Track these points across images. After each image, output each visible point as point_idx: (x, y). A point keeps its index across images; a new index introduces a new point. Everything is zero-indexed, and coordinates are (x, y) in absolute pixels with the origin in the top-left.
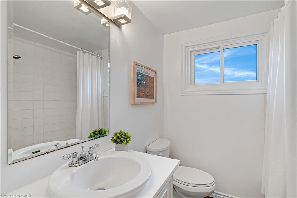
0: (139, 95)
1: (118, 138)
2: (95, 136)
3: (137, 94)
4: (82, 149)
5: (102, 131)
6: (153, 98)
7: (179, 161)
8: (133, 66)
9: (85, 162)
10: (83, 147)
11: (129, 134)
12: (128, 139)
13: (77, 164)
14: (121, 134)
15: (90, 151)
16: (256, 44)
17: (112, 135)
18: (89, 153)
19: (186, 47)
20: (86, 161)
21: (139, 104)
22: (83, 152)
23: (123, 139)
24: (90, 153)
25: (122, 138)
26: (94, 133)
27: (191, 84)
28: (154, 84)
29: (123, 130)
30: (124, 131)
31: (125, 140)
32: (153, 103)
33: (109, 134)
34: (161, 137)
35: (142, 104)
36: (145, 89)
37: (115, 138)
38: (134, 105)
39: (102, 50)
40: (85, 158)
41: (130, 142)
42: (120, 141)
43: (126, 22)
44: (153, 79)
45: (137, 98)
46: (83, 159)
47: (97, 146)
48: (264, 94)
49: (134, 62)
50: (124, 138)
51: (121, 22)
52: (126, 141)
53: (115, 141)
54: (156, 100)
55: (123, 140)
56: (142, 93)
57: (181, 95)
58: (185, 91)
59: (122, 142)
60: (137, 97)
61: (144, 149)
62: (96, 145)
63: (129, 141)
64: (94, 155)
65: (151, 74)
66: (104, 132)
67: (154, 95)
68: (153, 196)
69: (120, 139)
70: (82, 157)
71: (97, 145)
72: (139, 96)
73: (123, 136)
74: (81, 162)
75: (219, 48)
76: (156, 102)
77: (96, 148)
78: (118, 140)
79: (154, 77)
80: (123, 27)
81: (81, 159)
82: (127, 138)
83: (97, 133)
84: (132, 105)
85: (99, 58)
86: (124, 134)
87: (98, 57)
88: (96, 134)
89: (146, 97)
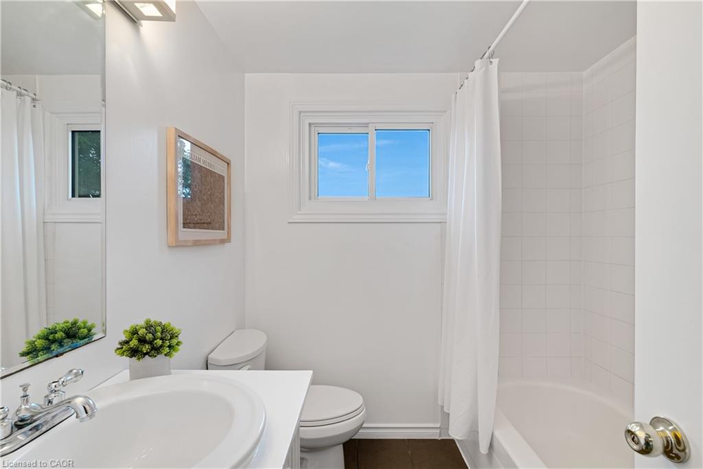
0: (188, 221)
1: (142, 341)
2: (53, 347)
3: (185, 219)
4: (22, 394)
5: (79, 329)
6: (223, 229)
7: (311, 372)
8: (173, 141)
9: (38, 433)
10: (25, 388)
11: (176, 325)
12: (174, 341)
13: (5, 448)
14: (149, 327)
15: (53, 395)
16: (429, 130)
17: (117, 335)
18: (50, 402)
19: (300, 112)
20: (44, 429)
21: (190, 244)
22: (27, 401)
23: (159, 342)
24: (55, 402)
25: (155, 339)
26: (46, 338)
27: (310, 199)
28: (224, 193)
29: (154, 318)
30: (158, 320)
31: (167, 343)
32: (223, 241)
33: (105, 333)
34: (241, 326)
35: (197, 244)
36: (202, 204)
37: (134, 343)
38: (178, 245)
39: (37, 77)
40: (35, 421)
41: (180, 347)
42: (152, 350)
43: (161, 15)
44: (224, 181)
45: (184, 227)
46: (31, 424)
47: (76, 375)
48: (440, 223)
49: (176, 129)
50: (161, 339)
51: (141, 9)
52: (170, 347)
53: (134, 353)
54: (229, 233)
55: (161, 346)
56: (196, 215)
57: (289, 223)
58: (299, 212)
59: (156, 350)
60: (186, 225)
61: (202, 362)
62: (71, 371)
63: (177, 344)
64: (79, 401)
65: (219, 168)
66: (85, 331)
67: (224, 221)
68: (283, 464)
69: (151, 343)
70: (22, 420)
71: (75, 371)
72: (190, 223)
73: (159, 334)
74: (20, 436)
75: (366, 125)
76: (228, 240)
77: (74, 379)
78: (145, 348)
79: (225, 175)
80: (146, 26)
81: (19, 427)
82: (171, 338)
83: (59, 335)
84: (169, 247)
85: (28, 99)
86: (159, 328)
87: (19, 94)
88: (54, 341)
89: (205, 225)
